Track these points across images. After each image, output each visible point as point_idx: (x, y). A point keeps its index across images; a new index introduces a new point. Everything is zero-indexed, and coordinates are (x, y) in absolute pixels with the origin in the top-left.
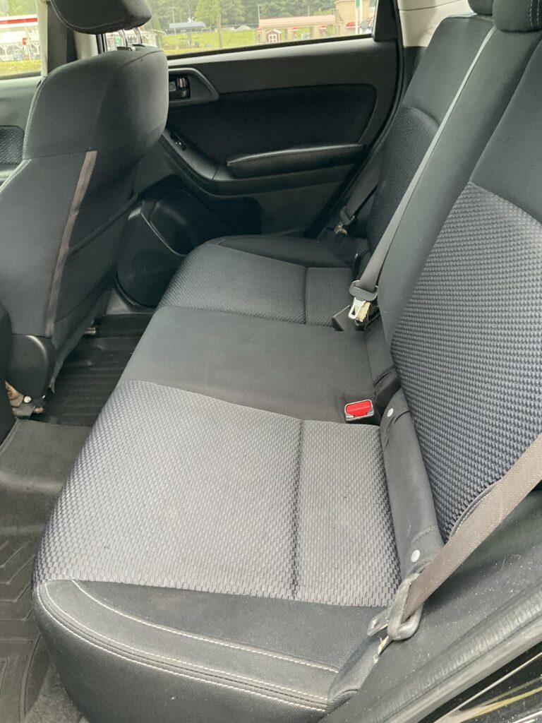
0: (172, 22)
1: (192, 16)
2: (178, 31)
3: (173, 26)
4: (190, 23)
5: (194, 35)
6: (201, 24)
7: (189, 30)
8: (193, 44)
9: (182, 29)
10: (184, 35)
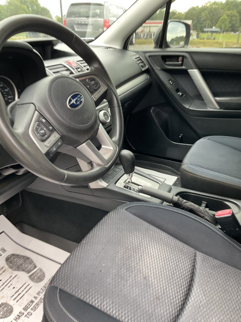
0: (206, 28)
1: (215, 26)
2: (207, 32)
3: (205, 30)
4: (214, 28)
5: (214, 34)
6: (218, 30)
7: (212, 32)
8: (213, 38)
9: (209, 31)
10: (210, 34)
